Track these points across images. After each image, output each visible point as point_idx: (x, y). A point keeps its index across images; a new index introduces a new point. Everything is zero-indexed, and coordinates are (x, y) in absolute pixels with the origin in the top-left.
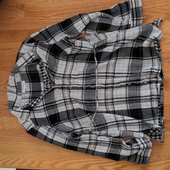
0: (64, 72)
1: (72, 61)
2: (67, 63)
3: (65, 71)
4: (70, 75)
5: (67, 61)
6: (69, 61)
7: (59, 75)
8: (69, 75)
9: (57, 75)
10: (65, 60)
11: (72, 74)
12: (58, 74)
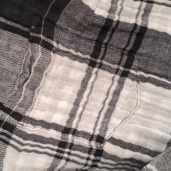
0: (67, 117)
1: (117, 71)
2: (89, 75)
3: (72, 115)
4: (100, 139)
5: (92, 64)
6: (101, 66)
7: (38, 131)
8: (91, 138)
9: (29, 129)
10: (82, 60)
11: (108, 136)
12: (34, 122)
